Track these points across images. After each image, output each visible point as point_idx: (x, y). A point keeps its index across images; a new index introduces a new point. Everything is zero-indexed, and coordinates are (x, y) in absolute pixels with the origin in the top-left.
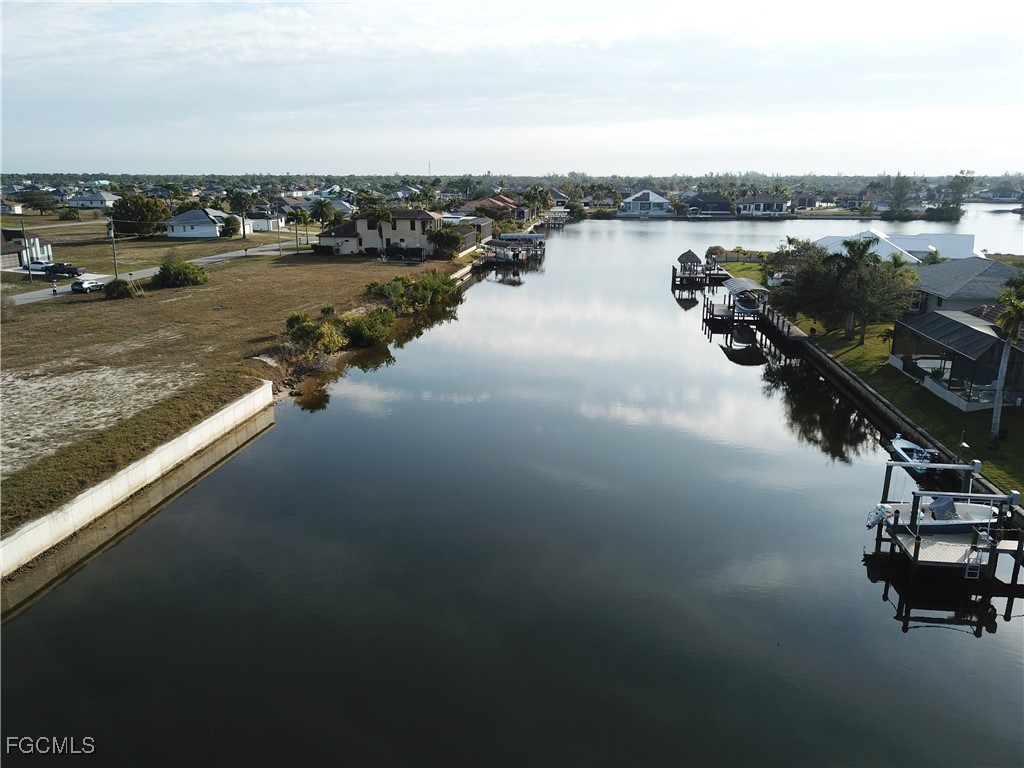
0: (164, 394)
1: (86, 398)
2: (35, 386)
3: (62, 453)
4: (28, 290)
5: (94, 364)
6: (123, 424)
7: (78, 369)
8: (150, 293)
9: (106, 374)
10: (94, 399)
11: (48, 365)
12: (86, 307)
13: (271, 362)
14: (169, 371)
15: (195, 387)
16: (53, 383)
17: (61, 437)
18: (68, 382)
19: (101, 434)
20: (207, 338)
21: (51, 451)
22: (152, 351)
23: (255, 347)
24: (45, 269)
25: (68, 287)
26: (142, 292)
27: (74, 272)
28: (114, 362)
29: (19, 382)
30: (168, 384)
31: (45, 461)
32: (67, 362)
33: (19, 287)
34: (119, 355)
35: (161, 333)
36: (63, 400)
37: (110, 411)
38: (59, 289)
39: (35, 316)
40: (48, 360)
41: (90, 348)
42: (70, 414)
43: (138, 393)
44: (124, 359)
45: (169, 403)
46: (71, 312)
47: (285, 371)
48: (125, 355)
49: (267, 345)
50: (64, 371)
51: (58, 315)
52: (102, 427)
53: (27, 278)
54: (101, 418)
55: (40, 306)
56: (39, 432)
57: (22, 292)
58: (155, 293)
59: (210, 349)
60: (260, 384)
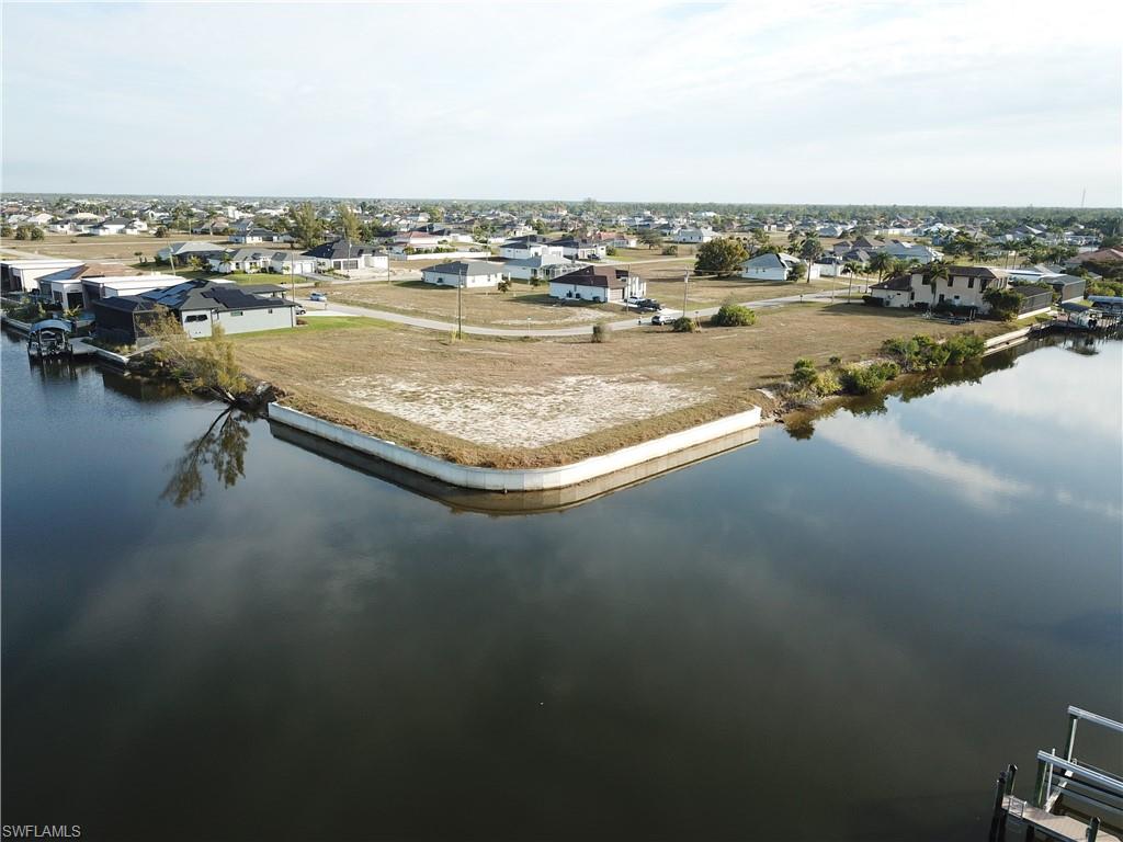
0: (685, 405)
1: (637, 400)
2: (612, 388)
3: (616, 428)
4: (624, 319)
5: (650, 378)
6: (653, 418)
7: (638, 380)
8: (706, 330)
9: (655, 387)
10: (642, 401)
11: (621, 375)
12: (658, 336)
13: (769, 394)
14: (695, 390)
15: (706, 404)
16: (622, 387)
17: (618, 420)
18: (630, 388)
19: (639, 422)
20: (732, 370)
21: (610, 426)
22: (688, 375)
23: (762, 382)
24: (639, 303)
25: (649, 319)
26: (700, 329)
27: (656, 307)
28: (661, 380)
29: (604, 384)
30: (690, 398)
31: (606, 430)
32: (633, 376)
33: (619, 316)
34: (666, 375)
35: (701, 363)
36: (625, 398)
37: (649, 410)
38: (643, 321)
39: (623, 340)
40: (623, 373)
41: (650, 368)
42: (626, 408)
43: (669, 402)
44: (669, 378)
45: (685, 411)
46: (647, 338)
47: (779, 404)
48: (671, 375)
49: (772, 381)
50: (629, 381)
51: (637, 341)
52: (641, 418)
53: (624, 309)
54: (642, 413)
55: (628, 333)
56: (607, 415)
57: (619, 320)
58: (711, 329)
59: (730, 379)
60: (752, 408)
